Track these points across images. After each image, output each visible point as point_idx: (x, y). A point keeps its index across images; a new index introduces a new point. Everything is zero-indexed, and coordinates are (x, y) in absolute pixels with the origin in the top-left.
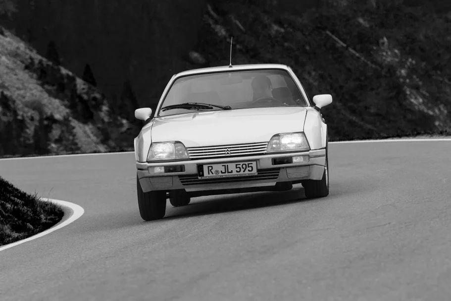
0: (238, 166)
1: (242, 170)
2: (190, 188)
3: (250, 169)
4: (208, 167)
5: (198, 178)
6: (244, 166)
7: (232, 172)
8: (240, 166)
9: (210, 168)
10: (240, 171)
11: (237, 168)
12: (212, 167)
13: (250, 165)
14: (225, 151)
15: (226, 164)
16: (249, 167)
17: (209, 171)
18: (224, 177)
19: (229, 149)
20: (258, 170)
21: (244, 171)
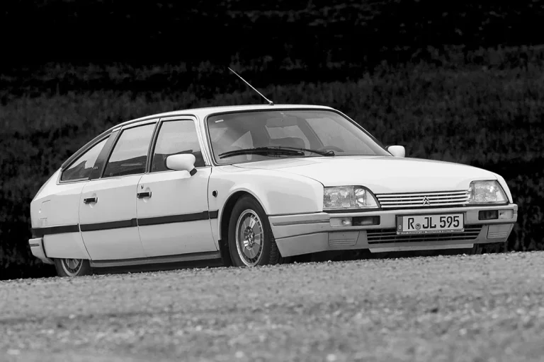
0: (443, 219)
1: (447, 224)
2: (379, 247)
3: (456, 223)
4: (409, 219)
5: (396, 234)
6: (450, 220)
7: (435, 227)
8: (445, 219)
9: (411, 221)
10: (445, 226)
11: (441, 221)
12: (413, 219)
13: (456, 219)
14: (422, 200)
15: (429, 216)
16: (454, 221)
17: (410, 225)
18: (426, 232)
19: (428, 198)
20: (465, 226)
21: (449, 226)
